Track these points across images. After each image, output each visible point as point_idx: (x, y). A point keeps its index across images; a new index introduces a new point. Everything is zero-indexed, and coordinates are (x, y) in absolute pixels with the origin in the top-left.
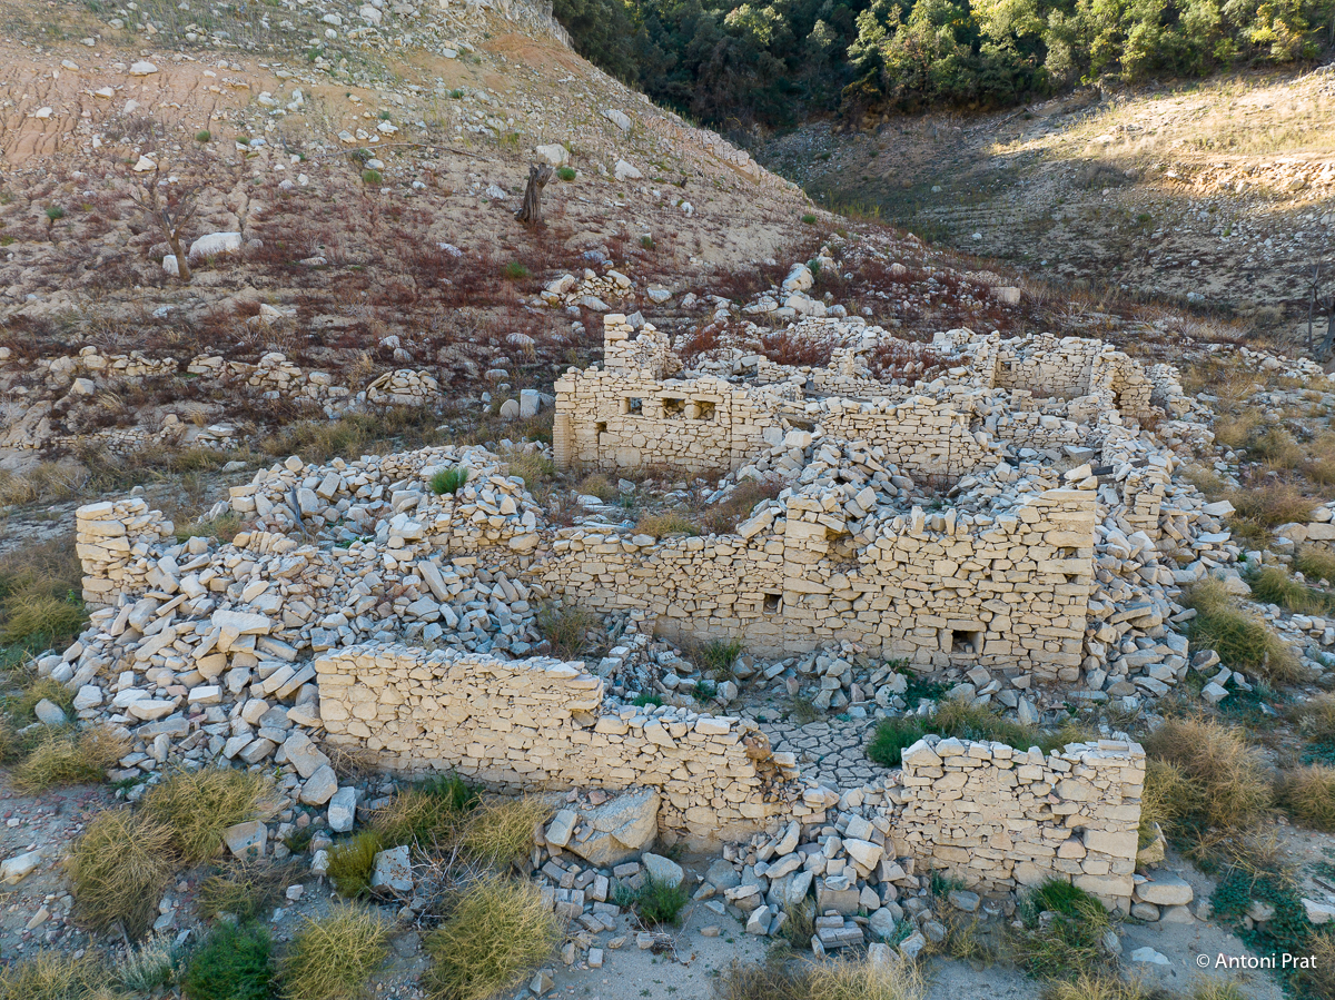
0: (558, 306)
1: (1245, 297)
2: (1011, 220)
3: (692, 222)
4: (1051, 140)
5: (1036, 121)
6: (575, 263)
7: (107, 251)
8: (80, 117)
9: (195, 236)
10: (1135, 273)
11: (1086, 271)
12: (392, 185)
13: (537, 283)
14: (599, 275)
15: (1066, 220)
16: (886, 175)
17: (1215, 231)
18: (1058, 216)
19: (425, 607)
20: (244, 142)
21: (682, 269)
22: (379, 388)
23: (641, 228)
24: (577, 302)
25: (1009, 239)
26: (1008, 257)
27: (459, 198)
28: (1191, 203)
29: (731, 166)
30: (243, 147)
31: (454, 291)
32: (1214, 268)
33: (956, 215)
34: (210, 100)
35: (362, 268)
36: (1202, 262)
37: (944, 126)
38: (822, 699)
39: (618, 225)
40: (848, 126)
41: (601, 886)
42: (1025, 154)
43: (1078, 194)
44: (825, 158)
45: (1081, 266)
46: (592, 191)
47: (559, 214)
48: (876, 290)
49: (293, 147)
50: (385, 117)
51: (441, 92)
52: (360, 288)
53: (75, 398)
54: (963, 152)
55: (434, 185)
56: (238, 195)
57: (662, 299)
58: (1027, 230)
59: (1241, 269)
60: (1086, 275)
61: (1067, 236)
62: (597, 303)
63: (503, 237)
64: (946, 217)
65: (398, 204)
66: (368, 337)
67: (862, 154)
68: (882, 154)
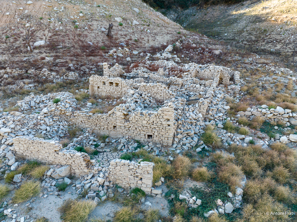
0: (112, 56)
1: (284, 50)
2: (234, 31)
3: (149, 35)
4: (247, 10)
5: (244, 6)
6: (117, 46)
7: (17, 45)
8: (15, 14)
9: (35, 42)
10: (260, 44)
11: (249, 43)
12: (80, 28)
13: (107, 51)
14: (122, 49)
15: (247, 31)
16: (208, 19)
17: (281, 33)
18: (245, 30)
19: (44, 127)
20: (50, 19)
21: (143, 46)
22: (66, 76)
23: (135, 37)
24: (116, 55)
25: (233, 35)
26: (232, 40)
27: (94, 31)
28: (276, 27)
29: (163, 20)
30: (49, 20)
31: (89, 53)
32: (279, 43)
33: (222, 29)
34: (43, 9)
35: (69, 48)
36: (276, 41)
37: (222, 7)
38: (119, 148)
39: (130, 36)
40: (200, 8)
41: (54, 183)
42: (240, 14)
43: (251, 24)
44: (195, 15)
45: (248, 42)
46: (126, 28)
47: (116, 34)
48: (186, 51)
49: (60, 20)
50: (81, 12)
51: (95, 5)
52: (68, 53)
53: (4, 78)
54: (226, 14)
55: (90, 28)
56: (46, 32)
57: (136, 54)
58: (238, 33)
59: (285, 43)
60: (249, 44)
61: (247, 35)
62: (121, 55)
63: (103, 40)
64: (220, 30)
65: (81, 33)
66: (67, 64)
67: (203, 14)
68: (208, 14)
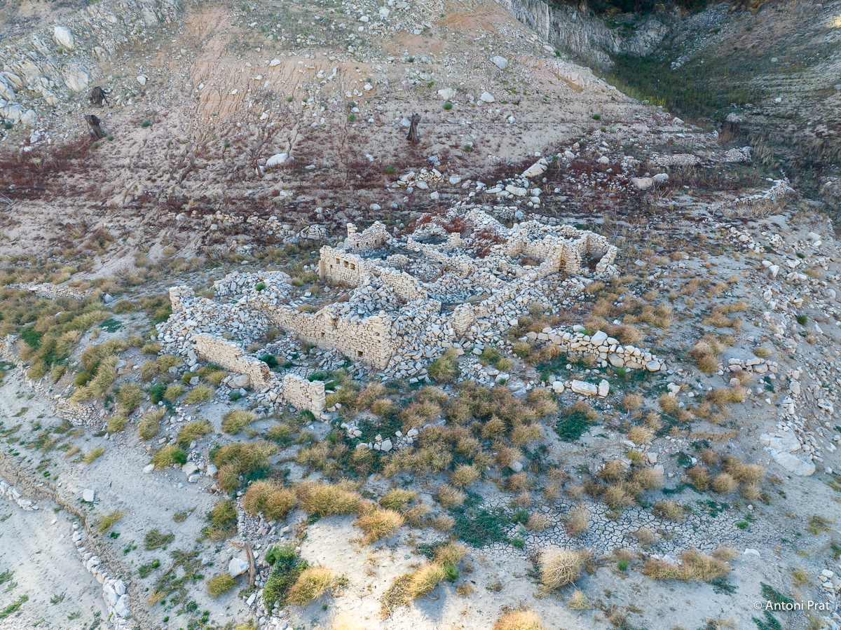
0: (404, 187)
2: (807, 88)
3: (507, 130)
6: (420, 164)
7: (239, 163)
8: (247, 92)
9: (269, 156)
12: (359, 121)
13: (397, 176)
14: (428, 171)
18: (840, 87)
20: (305, 101)
21: (480, 162)
24: (414, 185)
25: (798, 103)
29: (567, 81)
30: (303, 104)
31: (360, 181)
33: (775, 82)
34: (297, 77)
35: (327, 170)
39: (459, 137)
41: (228, 392)
44: (716, 32)
45: (831, 128)
46: (458, 115)
47: (429, 134)
48: (573, 176)
49: (324, 102)
50: (369, 81)
51: (403, 59)
52: (323, 181)
54: (813, 27)
55: (379, 120)
56: (294, 132)
58: (813, 97)
60: (830, 135)
62: (423, 185)
63: (396, 150)
64: (768, 84)
65: (357, 133)
66: (313, 207)
67: (742, 28)
68: (755, 29)
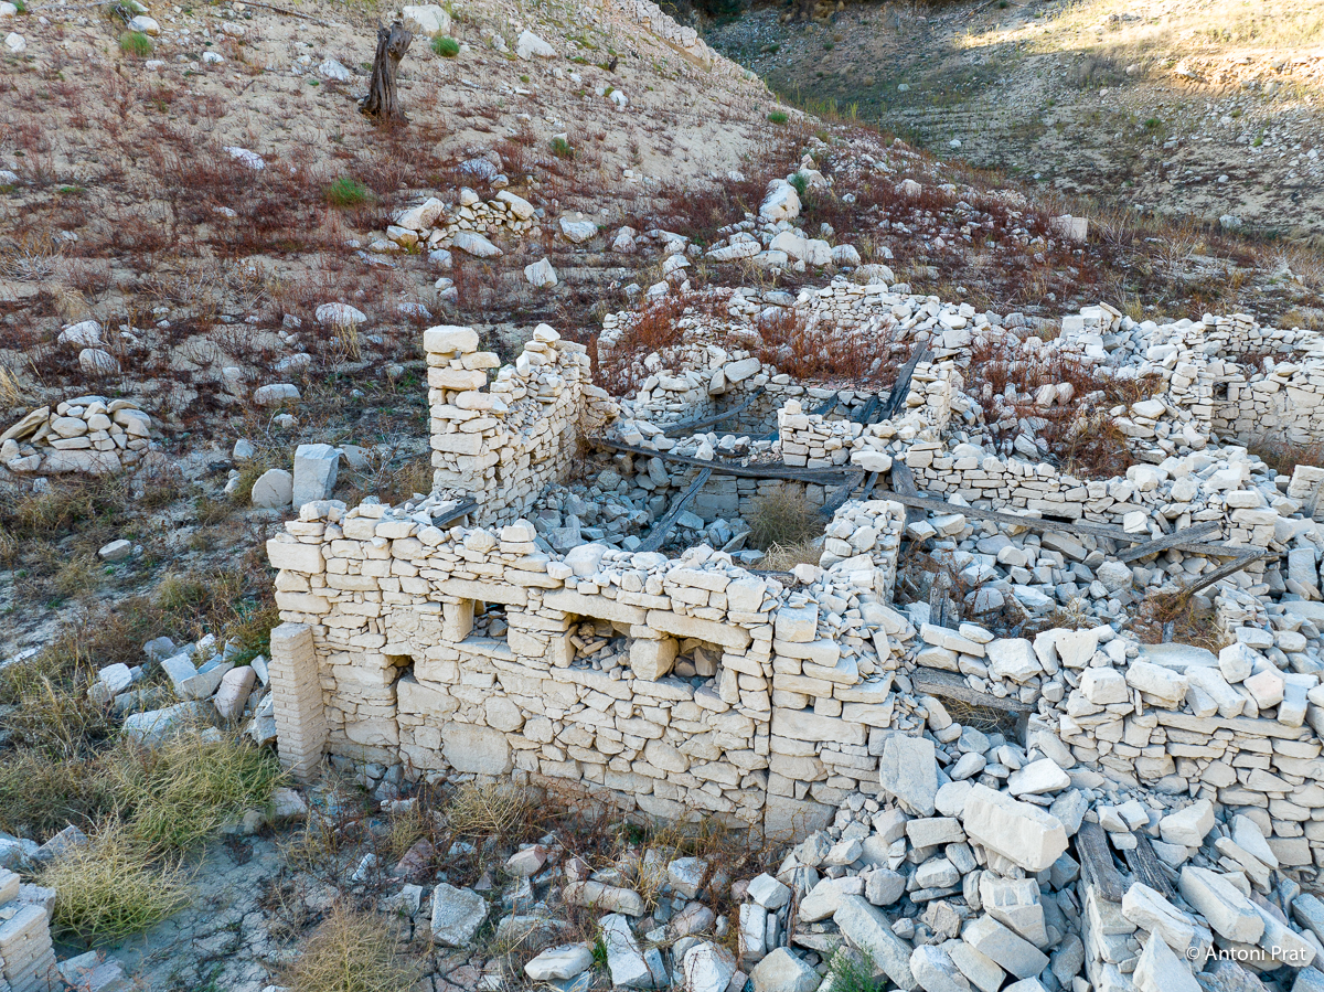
0: (416, 249)
1: (1292, 221)
2: (993, 124)
4: (1033, 30)
5: (1013, 10)
6: (445, 180)
10: (1149, 190)
11: (1089, 187)
12: (169, 56)
13: (381, 213)
14: (484, 199)
15: (1059, 125)
17: (1241, 139)
18: (1049, 121)
22: (23, 439)
24: (448, 243)
25: (993, 147)
26: (994, 168)
27: (274, 80)
28: (1209, 106)
31: (238, 228)
32: (1247, 185)
33: (928, 118)
36: (1232, 177)
37: (906, 15)
39: (519, 120)
42: (1003, 46)
43: (1071, 94)
45: (1082, 181)
47: (428, 103)
52: (68, 227)
54: (930, 46)
55: (239, 57)
58: (1015, 137)
59: (1282, 187)
60: (1090, 192)
61: (1062, 144)
62: (482, 246)
64: (918, 121)
65: (174, 87)
66: (44, 324)
67: (815, 46)
68: (838, 47)
